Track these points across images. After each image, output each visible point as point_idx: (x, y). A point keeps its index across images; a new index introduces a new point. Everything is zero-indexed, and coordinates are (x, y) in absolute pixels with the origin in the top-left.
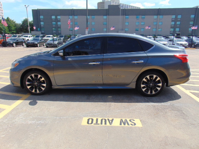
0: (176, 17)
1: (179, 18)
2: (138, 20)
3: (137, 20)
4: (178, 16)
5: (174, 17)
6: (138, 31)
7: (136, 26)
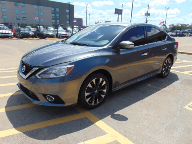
0: (55, 10)
1: (58, 11)
2: (18, 7)
3: (16, 7)
4: (57, 9)
5: (53, 9)
6: (20, 19)
7: (17, 14)
